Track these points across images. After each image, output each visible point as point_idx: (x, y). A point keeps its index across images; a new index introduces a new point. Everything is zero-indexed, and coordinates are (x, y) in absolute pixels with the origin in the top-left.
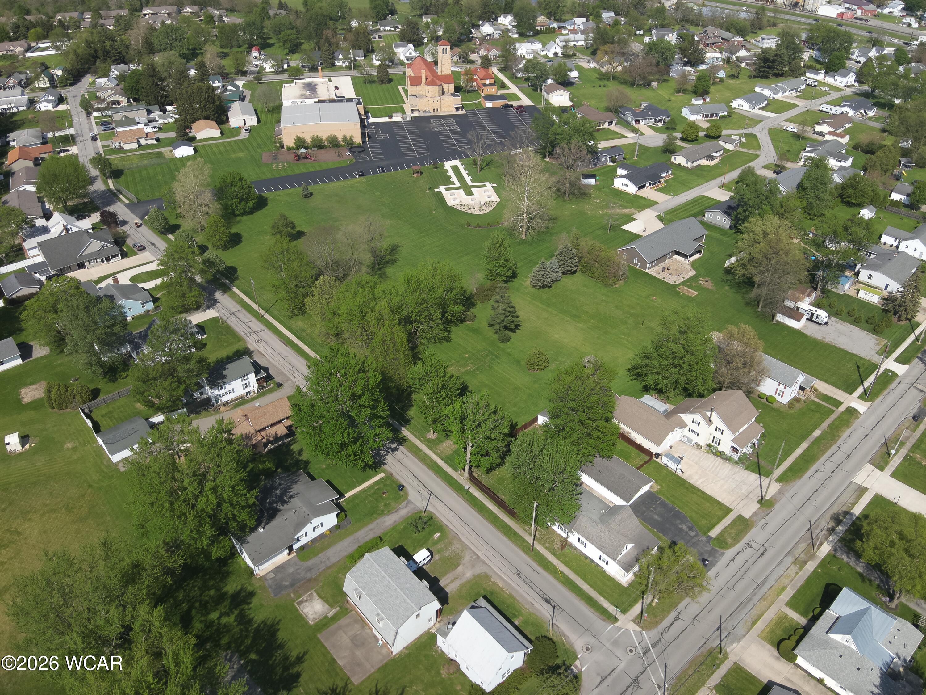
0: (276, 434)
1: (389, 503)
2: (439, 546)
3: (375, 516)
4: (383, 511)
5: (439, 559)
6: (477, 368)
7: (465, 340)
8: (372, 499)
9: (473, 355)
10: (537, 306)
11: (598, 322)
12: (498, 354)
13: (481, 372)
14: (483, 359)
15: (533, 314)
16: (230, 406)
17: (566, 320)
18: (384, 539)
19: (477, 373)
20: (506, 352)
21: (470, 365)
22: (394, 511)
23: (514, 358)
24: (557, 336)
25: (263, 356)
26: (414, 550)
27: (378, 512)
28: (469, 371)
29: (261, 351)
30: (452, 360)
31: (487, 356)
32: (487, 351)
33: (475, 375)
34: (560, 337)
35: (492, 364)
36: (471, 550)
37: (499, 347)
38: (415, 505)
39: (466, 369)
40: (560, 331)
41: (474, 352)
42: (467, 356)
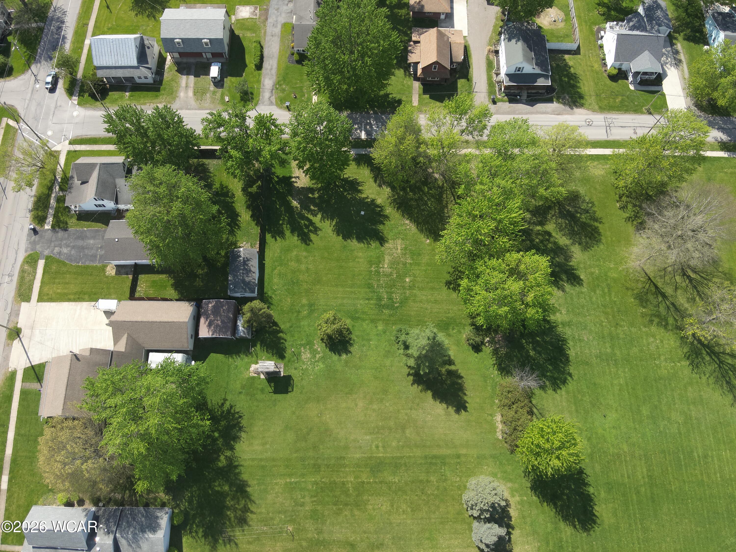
0: (413, 53)
1: (283, 93)
2: (218, 95)
3: (281, 78)
4: (280, 85)
5: (209, 88)
6: (379, 272)
7: (436, 302)
8: (297, 86)
9: (403, 287)
10: (439, 446)
11: (343, 483)
12: (384, 311)
13: (371, 271)
14: (389, 290)
15: (426, 422)
16: (492, 57)
17: (381, 449)
18: (257, 72)
19: (371, 267)
20: (381, 322)
21: (390, 270)
22: (274, 91)
23: (364, 320)
24: (361, 404)
25: (556, 113)
26: (231, 81)
27: (282, 82)
28: (380, 262)
29: (566, 116)
30: (412, 262)
31: (390, 299)
32: (399, 306)
33: (370, 263)
34: (356, 405)
35: (374, 292)
36: (196, 109)
37: (394, 324)
38: (265, 105)
39: (387, 261)
40: (366, 416)
41: (408, 292)
42: (407, 280)
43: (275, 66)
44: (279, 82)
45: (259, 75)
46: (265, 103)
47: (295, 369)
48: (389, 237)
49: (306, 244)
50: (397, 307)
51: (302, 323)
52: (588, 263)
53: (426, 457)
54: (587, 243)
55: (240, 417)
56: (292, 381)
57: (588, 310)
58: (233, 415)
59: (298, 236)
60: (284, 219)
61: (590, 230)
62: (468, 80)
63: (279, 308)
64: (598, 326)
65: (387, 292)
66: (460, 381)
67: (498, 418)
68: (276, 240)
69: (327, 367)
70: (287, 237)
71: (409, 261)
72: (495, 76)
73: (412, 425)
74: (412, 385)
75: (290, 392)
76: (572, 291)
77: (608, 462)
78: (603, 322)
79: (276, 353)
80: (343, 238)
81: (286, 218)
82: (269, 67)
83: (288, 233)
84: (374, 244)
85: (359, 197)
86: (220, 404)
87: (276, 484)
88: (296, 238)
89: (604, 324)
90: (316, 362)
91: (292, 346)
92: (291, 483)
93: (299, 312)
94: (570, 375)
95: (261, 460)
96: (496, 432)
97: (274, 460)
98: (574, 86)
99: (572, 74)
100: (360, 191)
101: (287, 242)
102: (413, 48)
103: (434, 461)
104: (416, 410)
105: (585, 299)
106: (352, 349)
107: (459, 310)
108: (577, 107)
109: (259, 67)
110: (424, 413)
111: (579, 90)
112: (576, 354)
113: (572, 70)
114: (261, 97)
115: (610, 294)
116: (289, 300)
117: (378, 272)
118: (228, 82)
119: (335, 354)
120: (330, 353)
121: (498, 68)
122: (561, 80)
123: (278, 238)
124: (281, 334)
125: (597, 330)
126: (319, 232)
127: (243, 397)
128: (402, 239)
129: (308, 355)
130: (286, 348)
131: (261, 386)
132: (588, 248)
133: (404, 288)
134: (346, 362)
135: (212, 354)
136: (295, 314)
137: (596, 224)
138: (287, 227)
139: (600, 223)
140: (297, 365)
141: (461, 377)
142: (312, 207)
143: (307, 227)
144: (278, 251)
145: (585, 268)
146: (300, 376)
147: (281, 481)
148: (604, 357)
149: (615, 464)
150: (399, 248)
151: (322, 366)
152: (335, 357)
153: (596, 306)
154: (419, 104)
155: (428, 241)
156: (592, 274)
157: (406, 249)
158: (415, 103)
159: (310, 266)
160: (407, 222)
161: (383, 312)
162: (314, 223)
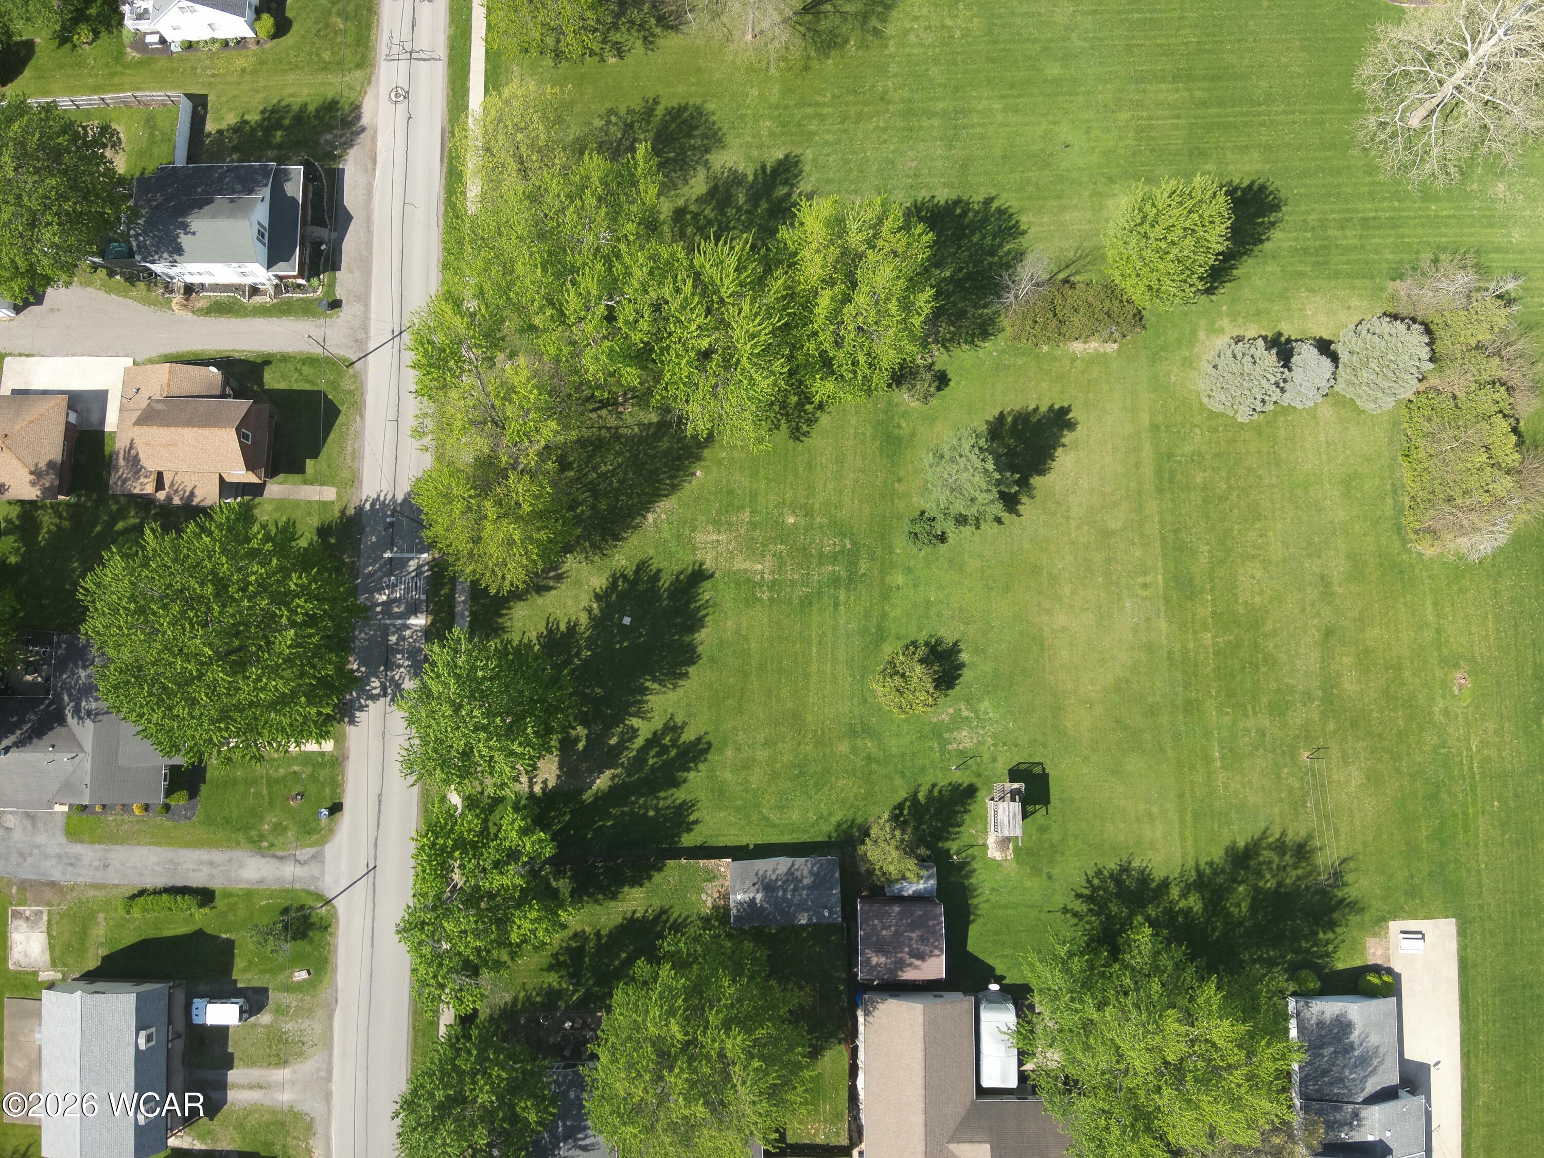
0: (192, 494)
1: (285, 829)
2: (288, 999)
3: (241, 836)
4: (262, 837)
5: (266, 1026)
6: (774, 582)
7: (840, 460)
8: (265, 792)
9: (806, 530)
10: (1137, 465)
11: (1217, 653)
12: (862, 571)
13: (771, 600)
14: (815, 560)
15: (1093, 489)
16: (201, 301)
17: (1149, 579)
18: (218, 902)
19: (760, 600)
20: (888, 578)
21: (768, 558)
22: (280, 853)
23: (884, 616)
24: (1061, 620)
25: (370, 166)
26: (244, 970)
27: (253, 833)
28: (749, 579)
29: (379, 143)
30: (748, 510)
31: (834, 558)
32: (851, 540)
33: (751, 601)
34: (1065, 629)
35: (819, 593)
36: (330, 1056)
37: (890, 549)
38: (323, 873)
39: (747, 565)
40: (1087, 609)
41: (818, 520)
42: (791, 520)
43: (202, 855)
44: (251, 841)
45: (228, 894)
46: (316, 873)
47: (994, 760)
48: (689, 559)
49: (706, 751)
50: (854, 543)
51: (895, 750)
52: (749, 139)
53: (1160, 491)
54: (705, 136)
55: (1099, 873)
56: (1022, 767)
57: (854, 153)
58: (1095, 889)
59: (688, 770)
60: (646, 807)
61: (674, 125)
62: (268, 363)
63: (861, 804)
64: (885, 136)
65: (820, 564)
66: (1009, 419)
67: (1077, 347)
68: (696, 822)
69: (988, 693)
70: (689, 798)
71: (746, 516)
72: (257, 299)
73: (1099, 516)
74: (1019, 516)
75: (1044, 769)
76: (813, 179)
77: (1152, 151)
78: (878, 127)
79: (964, 804)
80: (694, 663)
81: (642, 801)
82: (206, 870)
83: (680, 795)
84: (706, 592)
85: (587, 629)
86: (1075, 921)
87: (1226, 788)
88: (692, 775)
89: (881, 124)
90: (978, 717)
91: (945, 769)
92: (1223, 758)
93: (869, 758)
94: (988, 201)
95: (1182, 821)
96: (1105, 353)
97: (1181, 796)
98: (301, 117)
99: (264, 119)
100: (572, 629)
101: (702, 795)
102: (176, 491)
103: (1166, 475)
104: (1069, 507)
105: (829, 155)
106: (950, 641)
107: (857, 412)
108: (358, 118)
109: (205, 896)
110: (1074, 492)
111: (311, 108)
112: (945, 185)
113: (254, 117)
114: (298, 886)
115: (818, 104)
116: (840, 783)
117: (772, 586)
118: (248, 976)
119: (960, 675)
120: (958, 687)
121: (238, 288)
122: (280, 146)
123: (692, 818)
124: (921, 796)
125: (895, 140)
126: (679, 720)
127: (1056, 872)
128: (693, 531)
129: (964, 733)
130: (950, 784)
131: (1034, 832)
132: (716, 133)
133: (809, 528)
134: (977, 651)
135: (970, 948)
136: (874, 766)
137: (660, 111)
138: (664, 799)
139: (656, 102)
140: (986, 757)
141: (1002, 416)
142: (613, 741)
143: (664, 750)
144: (723, 814)
145: (760, 147)
146: (1010, 750)
147: (1221, 777)
148: (951, 133)
149: (1154, 138)
150: (715, 537)
151: (986, 703)
152: (967, 675)
153: (845, 136)
154: (333, 485)
155: (698, 473)
156: (772, 134)
157: (716, 523)
158: (329, 494)
159: (760, 738)
160: (650, 517)
161: (864, 574)
162: (655, 733)
